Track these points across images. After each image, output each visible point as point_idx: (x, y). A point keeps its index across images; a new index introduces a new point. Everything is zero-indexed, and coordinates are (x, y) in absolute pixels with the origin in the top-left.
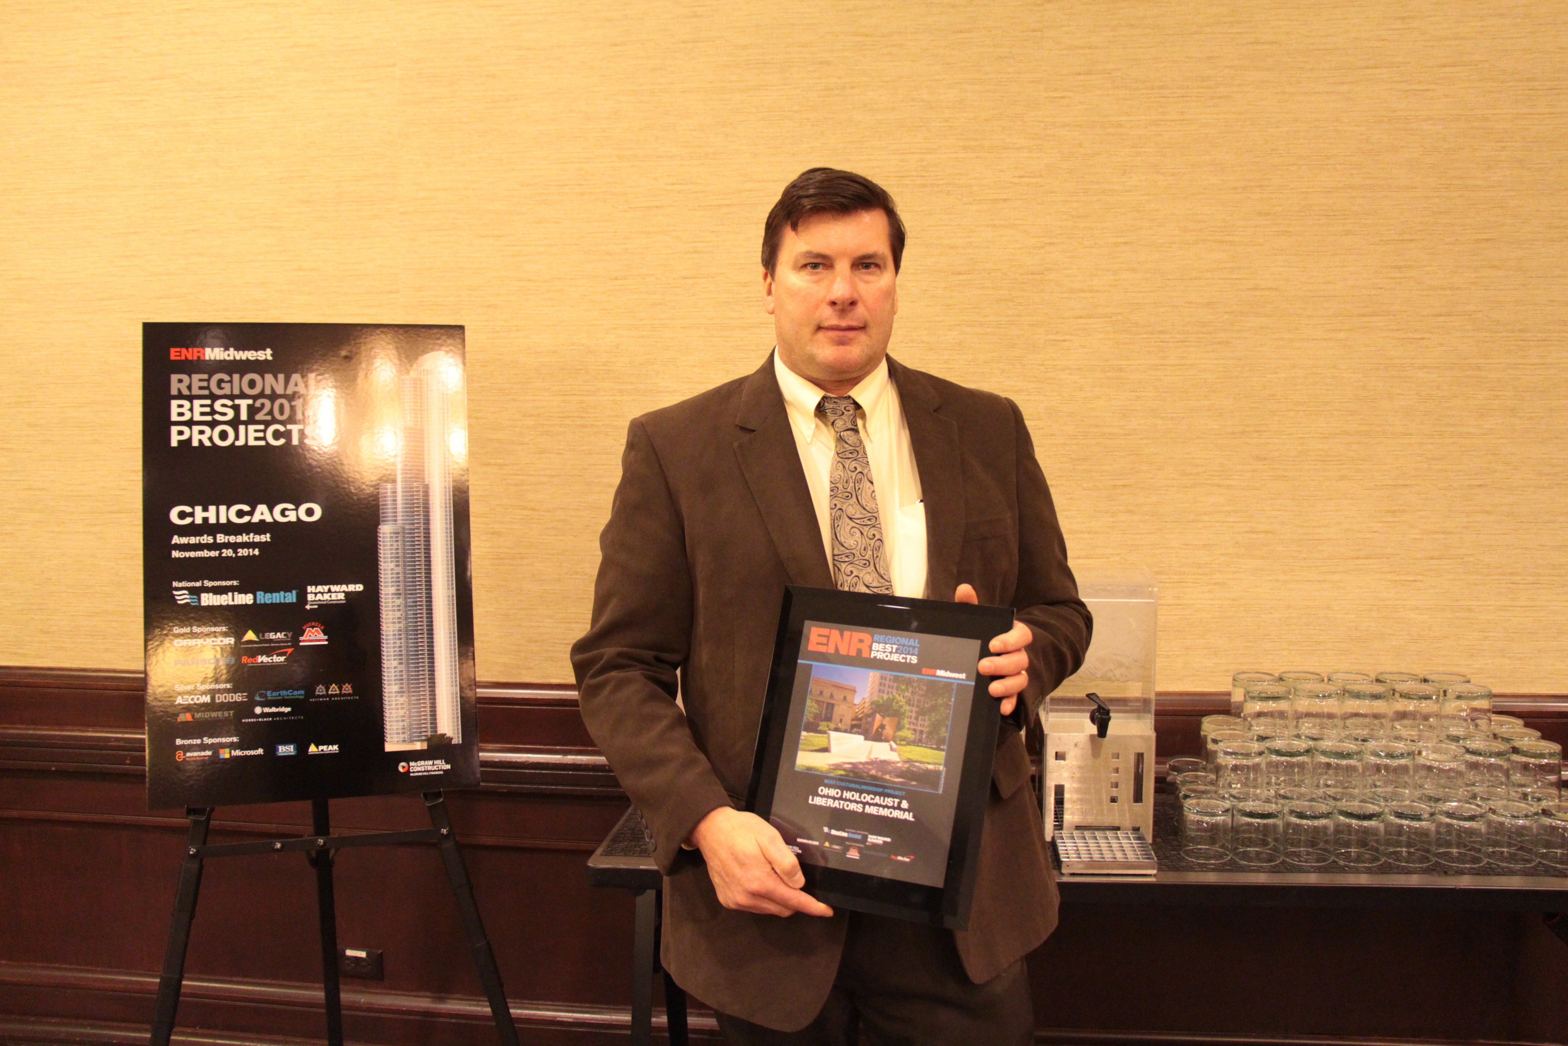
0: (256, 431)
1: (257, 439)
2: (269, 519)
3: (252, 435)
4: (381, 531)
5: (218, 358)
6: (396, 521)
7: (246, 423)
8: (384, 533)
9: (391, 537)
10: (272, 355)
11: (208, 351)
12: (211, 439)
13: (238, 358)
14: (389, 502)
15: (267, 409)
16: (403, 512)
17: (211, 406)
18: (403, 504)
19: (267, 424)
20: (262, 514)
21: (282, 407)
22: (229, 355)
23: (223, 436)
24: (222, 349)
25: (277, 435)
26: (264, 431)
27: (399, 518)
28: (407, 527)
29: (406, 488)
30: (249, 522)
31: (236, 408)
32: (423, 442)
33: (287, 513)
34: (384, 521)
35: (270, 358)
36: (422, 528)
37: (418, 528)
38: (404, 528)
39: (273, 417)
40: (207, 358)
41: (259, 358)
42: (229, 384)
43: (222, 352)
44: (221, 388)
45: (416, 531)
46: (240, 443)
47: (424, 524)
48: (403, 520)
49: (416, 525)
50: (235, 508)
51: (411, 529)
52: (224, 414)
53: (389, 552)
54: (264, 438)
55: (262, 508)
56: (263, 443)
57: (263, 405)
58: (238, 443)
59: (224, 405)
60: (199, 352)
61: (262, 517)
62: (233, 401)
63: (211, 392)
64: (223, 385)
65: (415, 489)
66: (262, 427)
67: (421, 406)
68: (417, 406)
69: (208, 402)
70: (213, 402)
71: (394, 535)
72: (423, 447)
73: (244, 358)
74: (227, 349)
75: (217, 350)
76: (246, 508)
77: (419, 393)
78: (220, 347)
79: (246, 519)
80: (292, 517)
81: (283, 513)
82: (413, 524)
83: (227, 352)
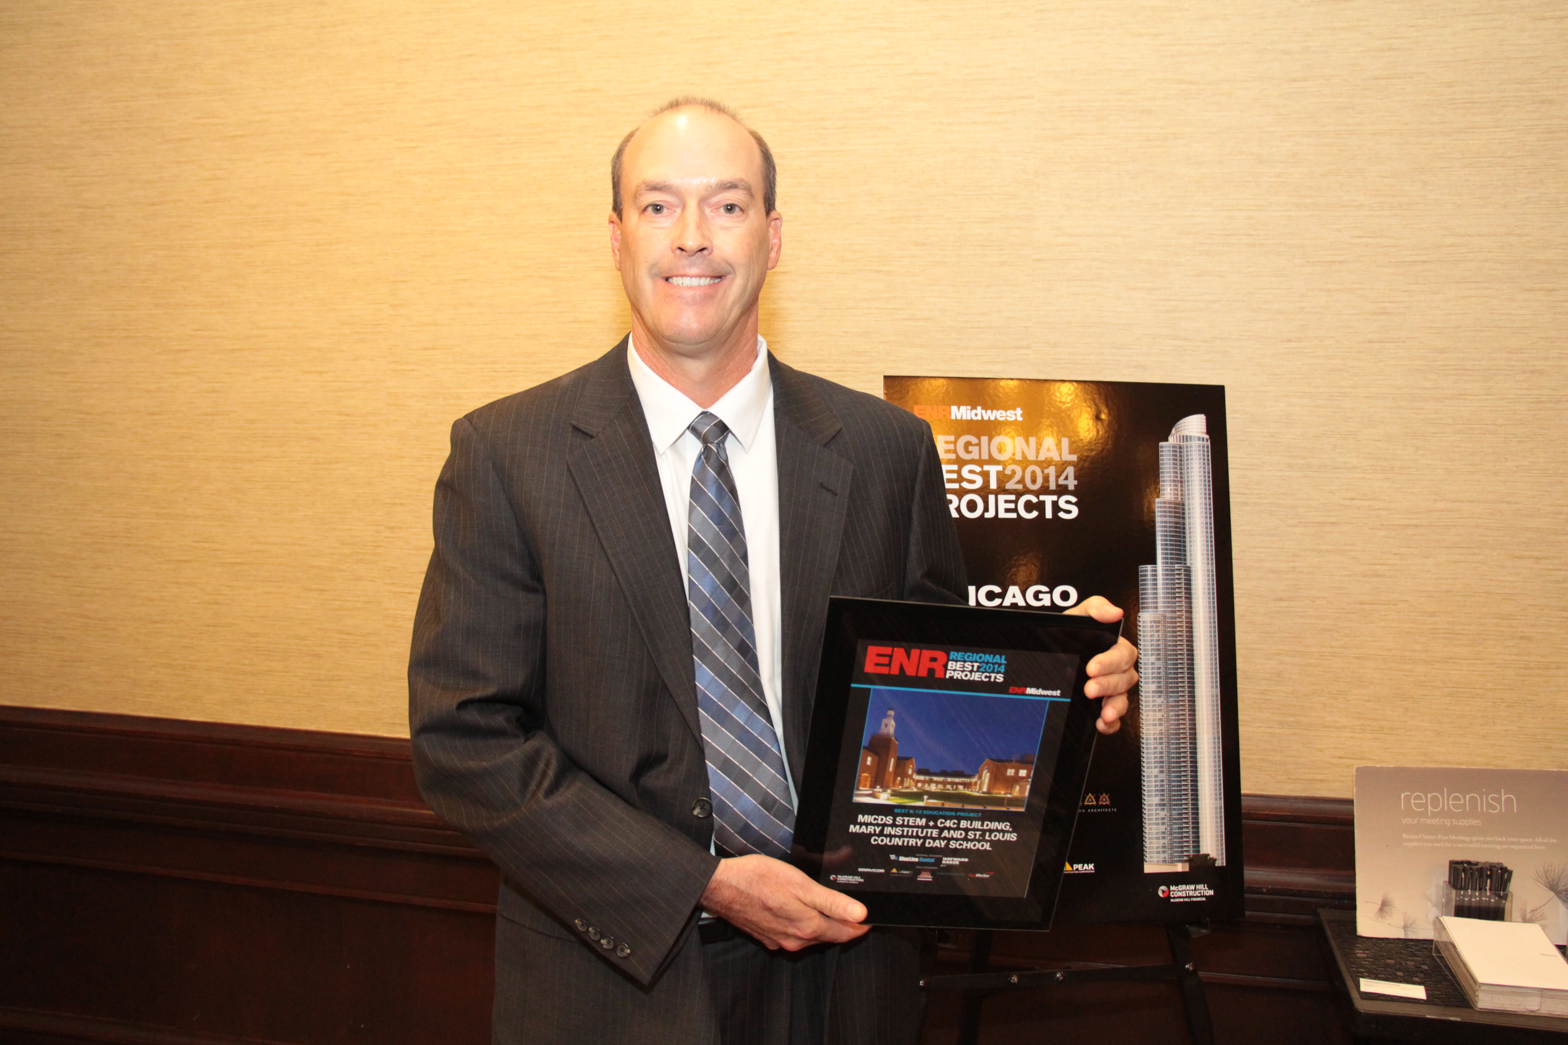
0: (1006, 502)
1: (1007, 510)
2: (1021, 603)
3: (1002, 506)
4: (1141, 620)
5: (964, 418)
6: (1156, 608)
7: (996, 493)
8: (1144, 622)
9: (1152, 626)
10: (1022, 415)
11: (954, 409)
12: (958, 509)
13: (986, 418)
14: (1149, 587)
15: (1018, 477)
16: (1164, 598)
17: (959, 472)
18: (1164, 589)
19: (1019, 494)
20: (1014, 596)
21: (1033, 474)
22: (976, 415)
23: (972, 506)
24: (969, 407)
25: (1029, 506)
26: (1016, 502)
27: (1160, 605)
28: (1169, 615)
29: (1167, 570)
30: (1000, 605)
31: (985, 475)
32: (1184, 518)
33: (1041, 596)
34: (1143, 608)
35: (1020, 419)
36: (1184, 617)
37: (1180, 617)
38: (1165, 617)
39: (1025, 486)
40: (953, 417)
41: (1009, 419)
42: (977, 448)
43: (969, 411)
44: (970, 452)
45: (1178, 620)
46: (990, 515)
47: (1186, 612)
48: (1164, 607)
49: (1178, 613)
50: (985, 589)
51: (1172, 618)
52: (972, 482)
53: (1150, 643)
54: (1015, 510)
55: (1014, 590)
56: (1013, 516)
57: (1014, 472)
58: (987, 515)
59: (971, 472)
60: (944, 410)
61: (1014, 601)
62: (982, 467)
63: (958, 456)
64: (971, 448)
65: (1176, 572)
66: (1013, 497)
67: (1181, 477)
68: (1177, 477)
69: (955, 467)
70: (960, 468)
71: (1154, 625)
72: (1184, 524)
73: (992, 418)
74: (974, 407)
75: (963, 408)
76: (997, 589)
77: (1178, 462)
78: (966, 405)
79: (997, 602)
80: (1046, 601)
81: (1036, 596)
82: (1175, 612)
83: (974, 411)
